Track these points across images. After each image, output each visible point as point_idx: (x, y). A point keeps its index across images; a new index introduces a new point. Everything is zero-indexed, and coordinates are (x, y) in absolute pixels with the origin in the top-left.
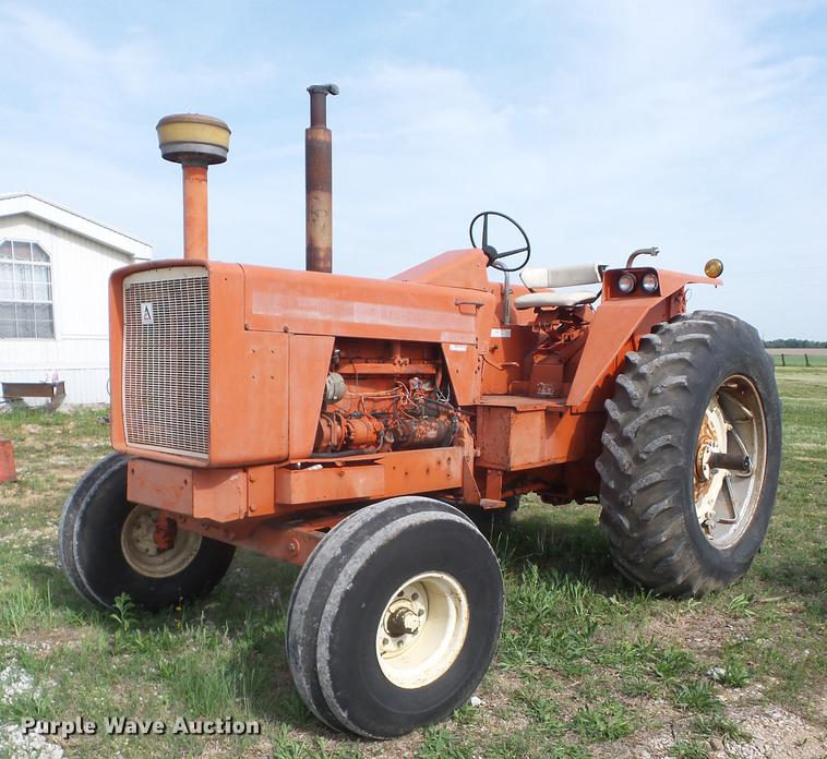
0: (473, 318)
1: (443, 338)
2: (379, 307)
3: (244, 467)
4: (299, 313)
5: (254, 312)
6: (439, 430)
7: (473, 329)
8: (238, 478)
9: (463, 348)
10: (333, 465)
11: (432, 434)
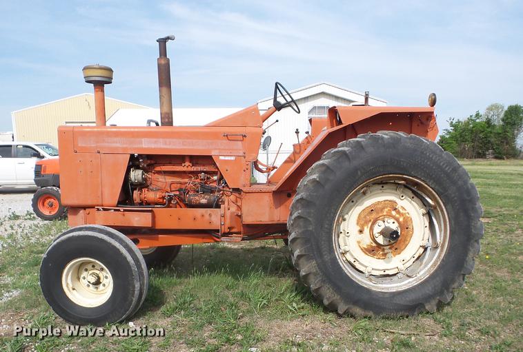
0: (240, 143)
1: (213, 153)
2: (161, 140)
3: (85, 208)
4: (106, 144)
5: (80, 145)
6: (208, 200)
7: (241, 148)
8: (82, 211)
9: (233, 158)
10: (119, 210)
11: (204, 201)
